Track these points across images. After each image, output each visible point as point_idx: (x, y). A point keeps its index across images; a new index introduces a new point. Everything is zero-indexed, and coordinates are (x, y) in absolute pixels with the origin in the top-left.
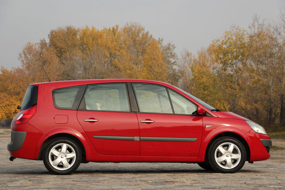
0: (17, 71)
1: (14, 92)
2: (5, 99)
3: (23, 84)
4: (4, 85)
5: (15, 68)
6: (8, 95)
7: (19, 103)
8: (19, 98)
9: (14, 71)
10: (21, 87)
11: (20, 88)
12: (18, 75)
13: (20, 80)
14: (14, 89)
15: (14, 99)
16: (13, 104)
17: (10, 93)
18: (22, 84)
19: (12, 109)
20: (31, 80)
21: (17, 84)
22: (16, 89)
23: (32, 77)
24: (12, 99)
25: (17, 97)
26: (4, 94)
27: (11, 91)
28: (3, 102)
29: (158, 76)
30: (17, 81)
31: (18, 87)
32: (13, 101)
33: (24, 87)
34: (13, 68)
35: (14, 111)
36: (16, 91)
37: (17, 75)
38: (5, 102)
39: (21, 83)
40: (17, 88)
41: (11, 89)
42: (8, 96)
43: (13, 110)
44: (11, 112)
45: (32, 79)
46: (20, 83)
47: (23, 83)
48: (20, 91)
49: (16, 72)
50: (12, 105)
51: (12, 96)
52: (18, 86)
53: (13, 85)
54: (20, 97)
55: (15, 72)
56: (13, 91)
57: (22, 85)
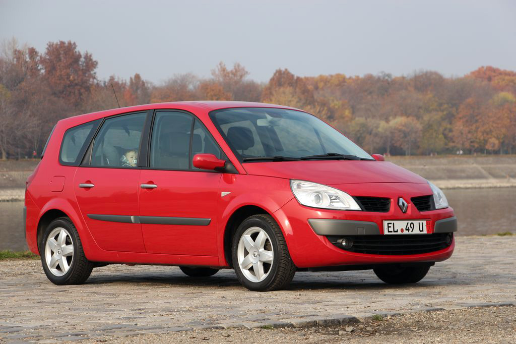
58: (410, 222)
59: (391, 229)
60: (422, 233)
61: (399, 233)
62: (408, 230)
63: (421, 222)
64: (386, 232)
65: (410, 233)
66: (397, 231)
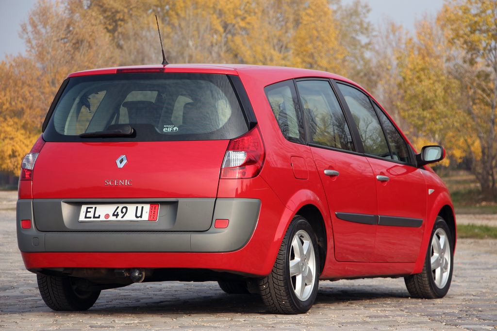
0: (16, 62)
1: (12, 111)
3: (30, 92)
5: (11, 55)
7: (22, 134)
8: (22, 124)
9: (9, 62)
10: (25, 99)
11: (23, 102)
12: (20, 71)
13: (24, 83)
14: (10, 103)
15: (11, 126)
16: (8, 136)
18: (27, 93)
19: (5, 148)
20: (47, 85)
21: (18, 91)
22: (13, 103)
23: (51, 76)
24: (4, 125)
25: (16, 120)
27: (4, 107)
30: (16, 85)
31: (20, 99)
32: (9, 129)
33: (32, 98)
34: (7, 57)
35: (10, 152)
36: (15, 109)
37: (17, 72)
39: (26, 90)
40: (18, 100)
43: (7, 150)
44: (4, 154)
45: (50, 81)
46: (23, 91)
47: (31, 90)
48: (22, 109)
49: (14, 64)
50: (6, 138)
51: (5, 119)
52: (18, 97)
53: (8, 94)
54: (24, 121)
55: (11, 65)
56: (7, 109)
57: (28, 95)
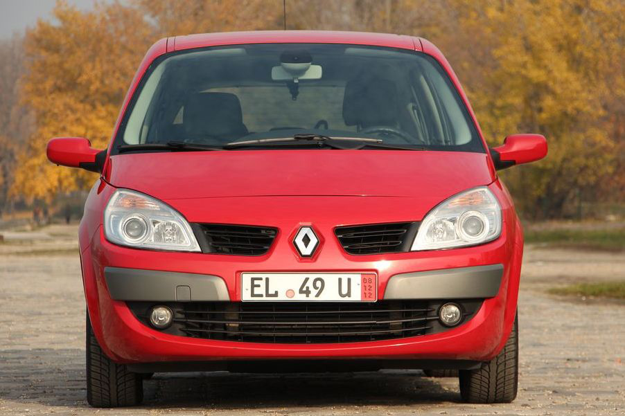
0: (111, 15)
1: (105, 94)
2: (72, 117)
4: (66, 66)
5: (103, 3)
6: (82, 101)
9: (100, 14)
11: (122, 78)
12: (117, 28)
13: (124, 47)
14: (102, 82)
15: (102, 118)
16: (99, 135)
17: (87, 96)
18: (128, 63)
21: (113, 62)
22: (107, 82)
24: (92, 116)
25: (111, 108)
26: (67, 100)
27: (93, 88)
28: (64, 129)
29: (606, 29)
30: (111, 51)
31: (117, 75)
32: (99, 123)
34: (96, 5)
36: (109, 90)
37: (112, 31)
38: (69, 127)
40: (113, 76)
41: (90, 82)
42: (80, 106)
46: (121, 60)
49: (108, 18)
51: (94, 107)
52: (114, 72)
53: (98, 65)
55: (104, 19)
56: (97, 90)
58: (312, 277)
59: (260, 290)
60: (347, 299)
61: (282, 298)
62: (308, 292)
63: (345, 277)
64: (246, 296)
65: (312, 298)
66: (276, 294)
